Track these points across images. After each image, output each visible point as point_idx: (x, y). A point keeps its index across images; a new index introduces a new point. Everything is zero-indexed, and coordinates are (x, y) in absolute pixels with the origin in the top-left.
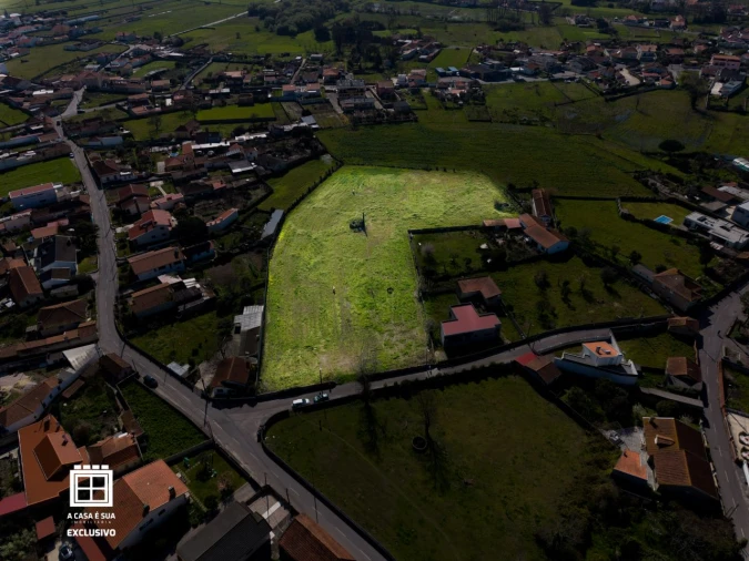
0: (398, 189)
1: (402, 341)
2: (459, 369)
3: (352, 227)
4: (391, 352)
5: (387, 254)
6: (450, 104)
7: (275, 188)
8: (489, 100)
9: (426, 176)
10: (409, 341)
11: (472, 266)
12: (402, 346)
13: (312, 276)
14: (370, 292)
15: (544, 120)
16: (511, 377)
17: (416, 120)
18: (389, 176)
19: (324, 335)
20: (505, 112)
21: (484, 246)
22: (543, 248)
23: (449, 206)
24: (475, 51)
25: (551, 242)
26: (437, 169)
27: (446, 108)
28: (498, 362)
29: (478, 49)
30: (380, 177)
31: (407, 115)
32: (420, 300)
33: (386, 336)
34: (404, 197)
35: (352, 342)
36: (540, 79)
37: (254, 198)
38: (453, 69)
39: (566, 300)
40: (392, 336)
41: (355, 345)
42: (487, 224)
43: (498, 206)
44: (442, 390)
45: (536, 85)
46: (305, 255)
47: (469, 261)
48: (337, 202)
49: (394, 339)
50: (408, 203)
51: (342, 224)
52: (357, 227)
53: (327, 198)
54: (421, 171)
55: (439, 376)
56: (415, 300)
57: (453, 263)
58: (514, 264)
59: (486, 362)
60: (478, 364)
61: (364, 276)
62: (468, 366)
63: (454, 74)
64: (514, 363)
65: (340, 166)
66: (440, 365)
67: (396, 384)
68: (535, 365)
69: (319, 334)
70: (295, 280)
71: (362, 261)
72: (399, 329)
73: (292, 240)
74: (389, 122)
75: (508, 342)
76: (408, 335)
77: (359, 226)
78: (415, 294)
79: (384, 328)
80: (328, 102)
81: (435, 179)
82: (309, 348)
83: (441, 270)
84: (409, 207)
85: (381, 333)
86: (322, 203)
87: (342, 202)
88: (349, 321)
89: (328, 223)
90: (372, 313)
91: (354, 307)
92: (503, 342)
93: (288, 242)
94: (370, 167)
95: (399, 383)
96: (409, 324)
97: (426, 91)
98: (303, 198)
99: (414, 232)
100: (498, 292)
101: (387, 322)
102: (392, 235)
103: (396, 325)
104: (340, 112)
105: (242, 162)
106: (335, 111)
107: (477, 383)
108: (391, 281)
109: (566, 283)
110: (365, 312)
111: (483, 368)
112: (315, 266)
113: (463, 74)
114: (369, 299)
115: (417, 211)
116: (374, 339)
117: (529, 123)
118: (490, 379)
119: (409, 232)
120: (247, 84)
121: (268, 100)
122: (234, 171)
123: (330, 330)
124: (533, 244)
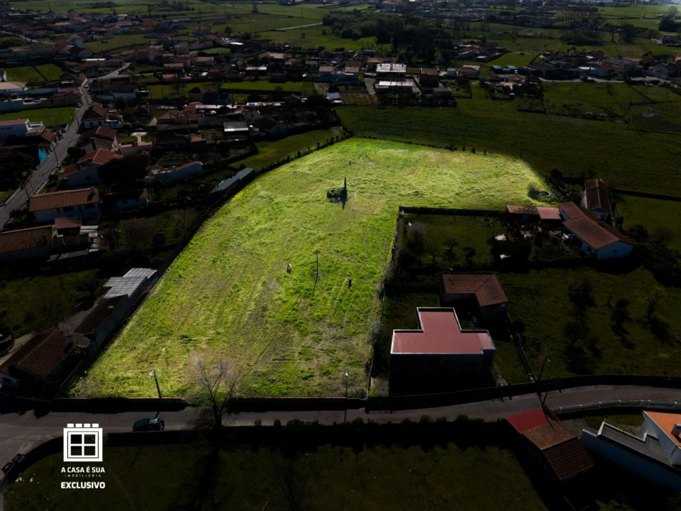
0: (406, 164)
1: (329, 352)
2: (399, 416)
3: (329, 196)
4: (304, 366)
5: (360, 231)
6: (500, 95)
7: (261, 149)
8: (546, 95)
9: (448, 155)
10: (340, 354)
11: (475, 259)
12: (325, 360)
13: (248, 245)
14: (315, 274)
15: (613, 116)
16: (493, 451)
17: (455, 105)
18: (401, 151)
19: (218, 324)
20: (565, 106)
21: (500, 238)
22: (589, 249)
23: (465, 187)
24: (542, 57)
25: (602, 241)
26: (464, 150)
27: (494, 98)
28: (472, 416)
29: (544, 55)
30: (391, 151)
31: (447, 99)
32: (381, 296)
33: (308, 340)
34: (412, 172)
35: (253, 340)
36: (614, 81)
37: (232, 156)
38: (511, 67)
39: (618, 329)
40: (317, 341)
41: (255, 345)
42: (511, 211)
43: (534, 193)
44: (357, 450)
45: (609, 86)
46: (253, 219)
47: (472, 252)
48: (327, 169)
49: (319, 347)
50: (412, 180)
51: (320, 192)
52: (336, 196)
53: (315, 165)
54: (441, 150)
55: (358, 423)
56: (375, 295)
57: (449, 254)
58: (539, 266)
59: (450, 413)
60: (434, 413)
61: (317, 252)
62: (415, 415)
63: (512, 71)
64: (503, 424)
65: (348, 137)
66: (374, 404)
67: (277, 423)
68: (542, 437)
69: (212, 321)
70: (224, 246)
71: (322, 235)
72: (333, 332)
73: (248, 202)
74: (423, 105)
75: (502, 383)
76: (342, 343)
77: (340, 196)
78: (378, 286)
79: (311, 328)
80: (363, 84)
81: (458, 158)
82: (186, 339)
83: (427, 259)
84: (414, 184)
85: (304, 334)
86: (307, 168)
87: (331, 170)
88: (265, 309)
89: (301, 189)
90: (303, 303)
91: (281, 292)
92: (493, 382)
93: (242, 203)
94: (383, 141)
95: (284, 423)
96: (352, 328)
97: (475, 83)
98: (287, 161)
99: (407, 210)
100: (502, 298)
101: (320, 319)
102: (378, 211)
103: (330, 325)
104: (372, 92)
105: (238, 123)
106: (367, 93)
107: (426, 449)
108: (351, 265)
109: (623, 303)
110: (294, 300)
111: (442, 422)
112: (258, 233)
113: (521, 72)
114: (308, 284)
115: (421, 188)
116: (288, 341)
117: (594, 118)
118: (452, 446)
119: (401, 209)
120: (288, 66)
121: (302, 79)
122: (226, 130)
123: (230, 318)
124: (575, 242)
